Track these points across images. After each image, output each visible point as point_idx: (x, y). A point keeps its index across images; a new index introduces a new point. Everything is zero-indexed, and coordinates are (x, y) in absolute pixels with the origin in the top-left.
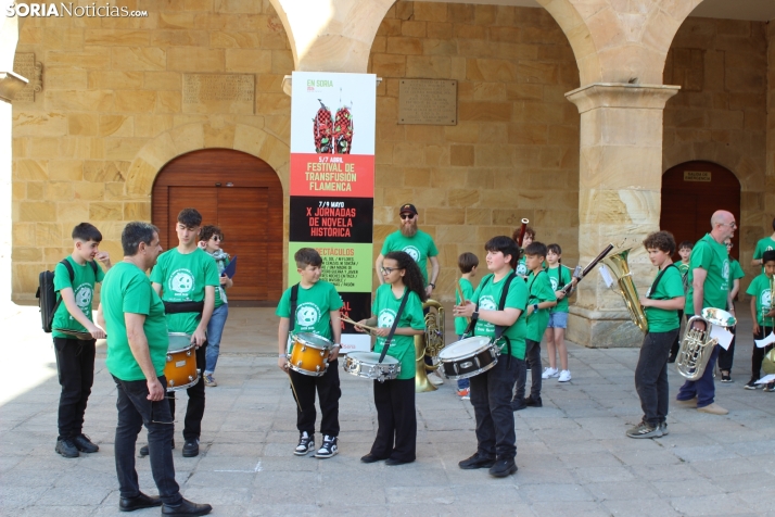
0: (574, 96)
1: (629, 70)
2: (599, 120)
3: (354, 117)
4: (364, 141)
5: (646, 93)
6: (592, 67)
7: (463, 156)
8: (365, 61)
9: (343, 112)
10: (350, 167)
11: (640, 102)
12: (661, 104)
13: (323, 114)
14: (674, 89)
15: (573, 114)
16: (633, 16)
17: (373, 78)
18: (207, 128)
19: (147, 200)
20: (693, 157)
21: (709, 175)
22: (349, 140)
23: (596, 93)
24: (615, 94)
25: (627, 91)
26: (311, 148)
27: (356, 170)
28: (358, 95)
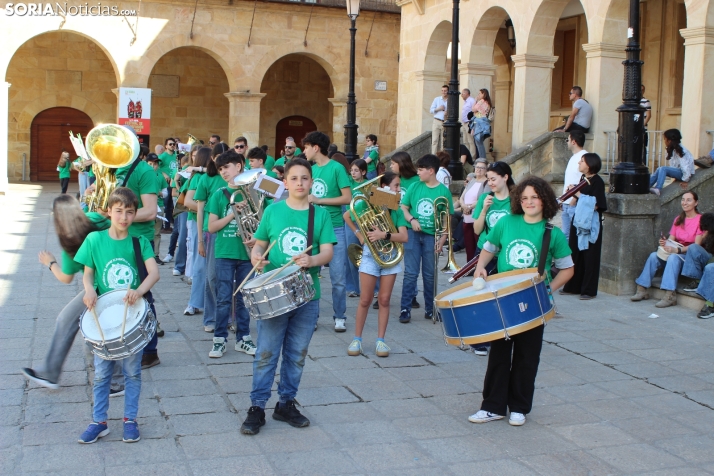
0: (227, 95)
1: (247, 87)
2: (236, 106)
3: (143, 105)
4: (146, 114)
5: (253, 96)
6: (234, 85)
7: (182, 112)
8: (146, 83)
9: (138, 103)
10: (141, 123)
11: (251, 99)
12: (259, 100)
13: (131, 103)
14: (264, 95)
15: (226, 102)
16: (249, 66)
17: (150, 90)
18: (58, 97)
19: (28, 131)
20: (293, 114)
21: (301, 122)
22: (140, 113)
23: (235, 96)
24: (241, 96)
25: (246, 95)
26: (127, 116)
27: (144, 124)
28: (144, 96)
